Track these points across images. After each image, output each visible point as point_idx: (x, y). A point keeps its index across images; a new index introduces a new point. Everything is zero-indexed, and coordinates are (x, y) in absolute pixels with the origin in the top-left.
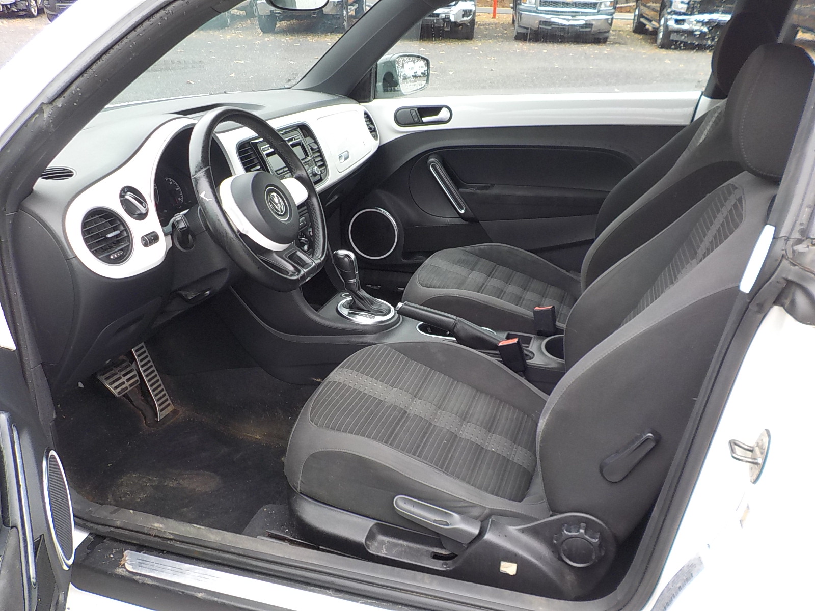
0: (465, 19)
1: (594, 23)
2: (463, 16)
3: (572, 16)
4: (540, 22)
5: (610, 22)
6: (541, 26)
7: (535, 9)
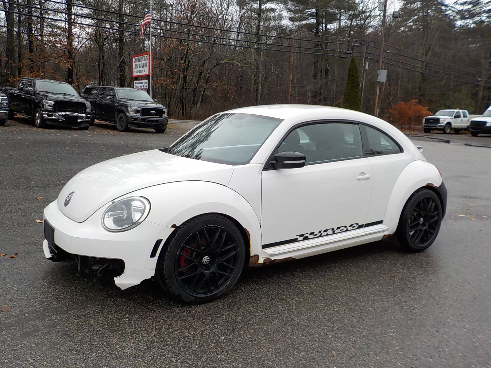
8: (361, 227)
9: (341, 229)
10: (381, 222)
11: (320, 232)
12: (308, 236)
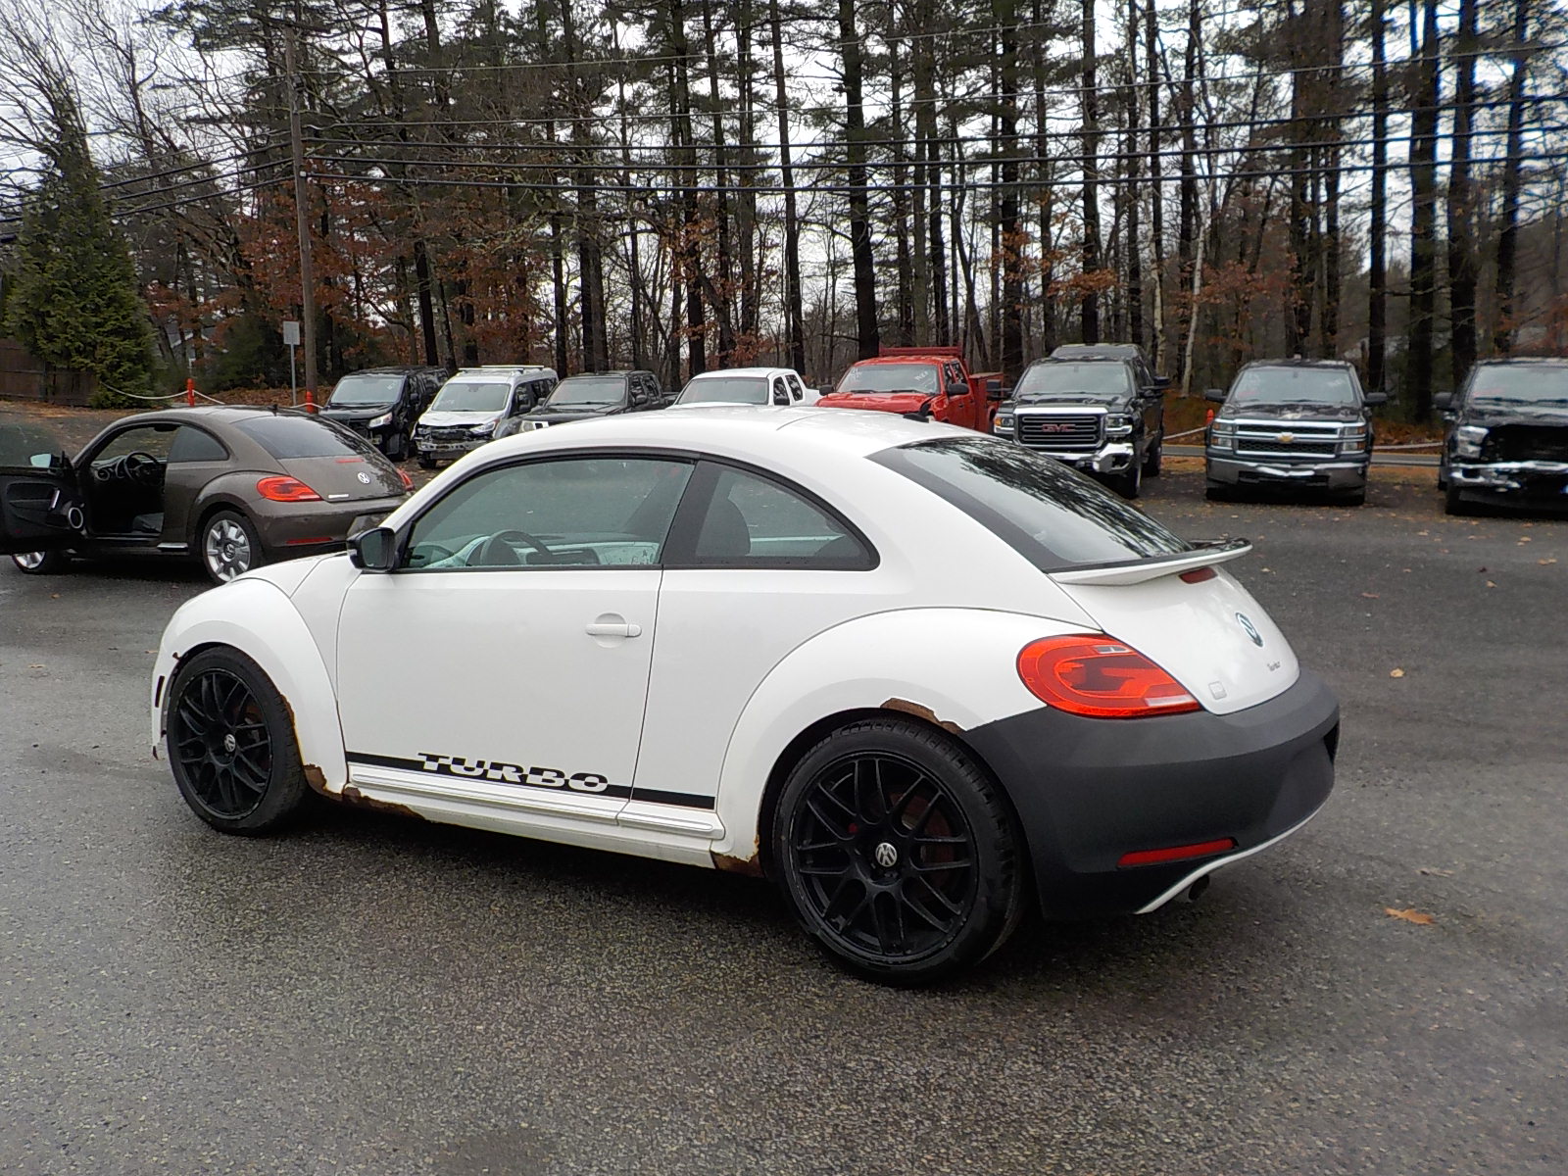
0: (1117, 468)
1: (1330, 474)
2: (1114, 464)
3: (1292, 464)
4: (1240, 472)
5: (1360, 472)
6: (1242, 479)
7: (1231, 454)
8: (614, 791)
9: (547, 775)
10: (706, 803)
11: (480, 764)
12: (449, 766)
